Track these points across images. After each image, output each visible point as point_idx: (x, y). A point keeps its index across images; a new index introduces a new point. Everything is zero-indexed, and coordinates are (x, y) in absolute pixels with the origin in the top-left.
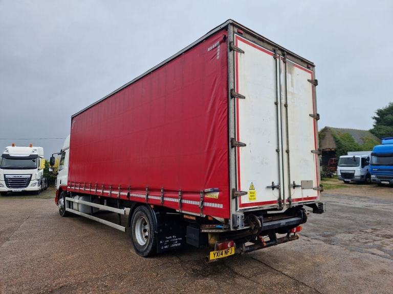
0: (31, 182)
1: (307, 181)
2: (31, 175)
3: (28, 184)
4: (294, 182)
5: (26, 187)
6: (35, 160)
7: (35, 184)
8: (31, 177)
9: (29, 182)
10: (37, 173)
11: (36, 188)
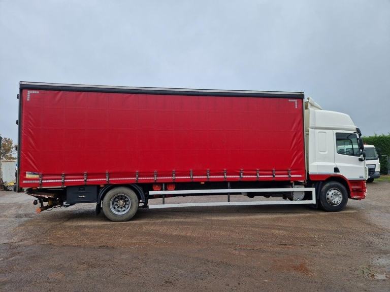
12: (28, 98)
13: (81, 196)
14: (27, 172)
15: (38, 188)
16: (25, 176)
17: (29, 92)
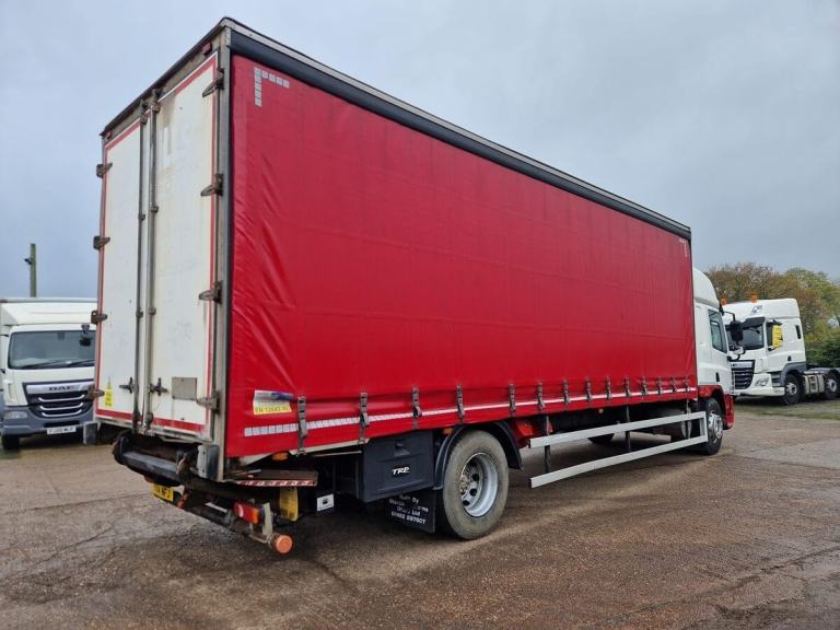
0: (755, 378)
1: (183, 379)
2: (753, 361)
3: (750, 381)
4: (160, 380)
5: (747, 386)
6: (759, 329)
7: (766, 381)
8: (754, 364)
9: (752, 377)
10: (765, 358)
11: (769, 390)
12: (258, 94)
13: (400, 471)
14: (257, 392)
15: (293, 452)
16: (251, 407)
17: (260, 73)
